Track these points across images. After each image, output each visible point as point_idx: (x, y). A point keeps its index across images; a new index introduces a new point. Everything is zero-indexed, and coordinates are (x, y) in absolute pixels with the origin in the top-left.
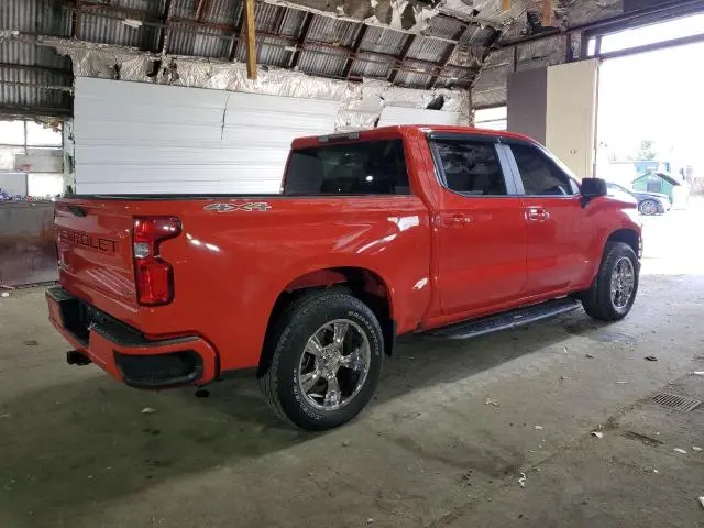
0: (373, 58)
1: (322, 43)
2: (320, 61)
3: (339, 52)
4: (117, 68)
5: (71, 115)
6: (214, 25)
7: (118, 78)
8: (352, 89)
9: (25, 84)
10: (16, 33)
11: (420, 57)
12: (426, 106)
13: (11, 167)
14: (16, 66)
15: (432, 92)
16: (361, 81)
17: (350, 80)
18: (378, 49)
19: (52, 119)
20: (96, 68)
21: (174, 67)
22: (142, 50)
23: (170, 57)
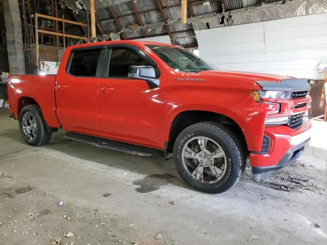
4: (207, 24)
7: (209, 28)
9: (187, 37)
20: (200, 26)
21: (231, 17)
22: (217, 13)
23: (228, 13)
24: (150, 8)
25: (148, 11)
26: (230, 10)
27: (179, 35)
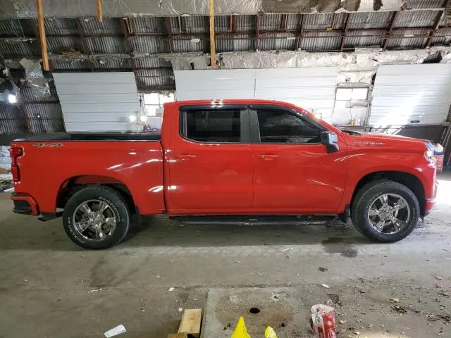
0: (364, 33)
1: (318, 30)
2: (320, 42)
3: (333, 34)
4: (192, 64)
5: (175, 89)
6: (242, 33)
7: (193, 69)
8: (345, 57)
9: (157, 77)
10: (147, 54)
11: (411, 25)
12: (421, 61)
13: (155, 115)
14: (153, 68)
15: (427, 50)
16: (353, 51)
17: (344, 51)
18: (367, 26)
19: (166, 92)
20: (182, 65)
21: (221, 59)
22: (205, 53)
23: (218, 54)
24: (106, 31)
25: (101, 36)
26: (220, 52)
27: (145, 73)
